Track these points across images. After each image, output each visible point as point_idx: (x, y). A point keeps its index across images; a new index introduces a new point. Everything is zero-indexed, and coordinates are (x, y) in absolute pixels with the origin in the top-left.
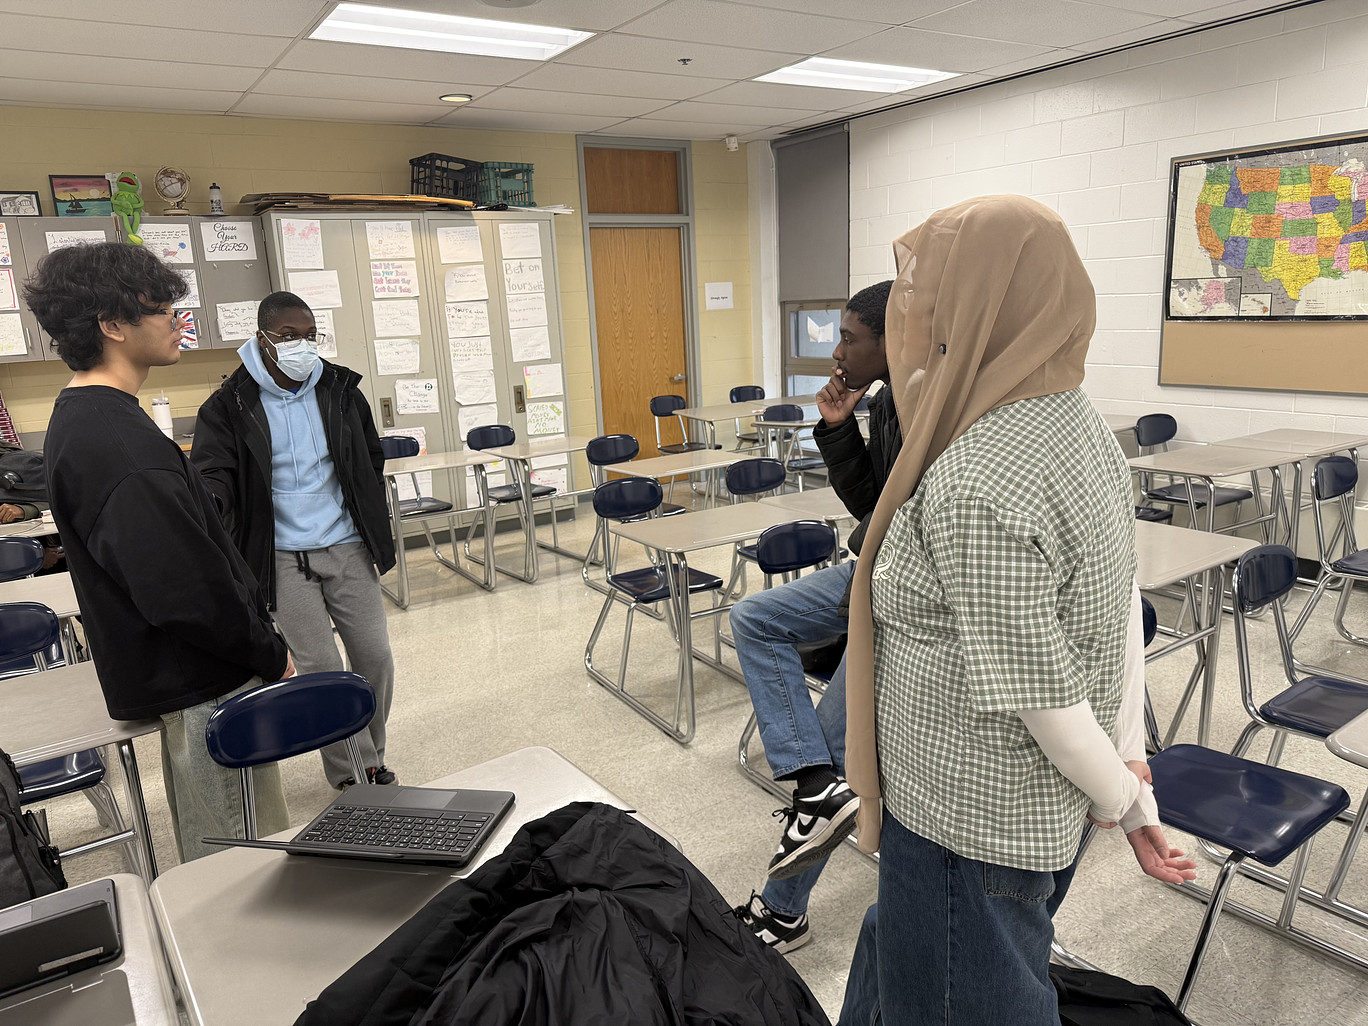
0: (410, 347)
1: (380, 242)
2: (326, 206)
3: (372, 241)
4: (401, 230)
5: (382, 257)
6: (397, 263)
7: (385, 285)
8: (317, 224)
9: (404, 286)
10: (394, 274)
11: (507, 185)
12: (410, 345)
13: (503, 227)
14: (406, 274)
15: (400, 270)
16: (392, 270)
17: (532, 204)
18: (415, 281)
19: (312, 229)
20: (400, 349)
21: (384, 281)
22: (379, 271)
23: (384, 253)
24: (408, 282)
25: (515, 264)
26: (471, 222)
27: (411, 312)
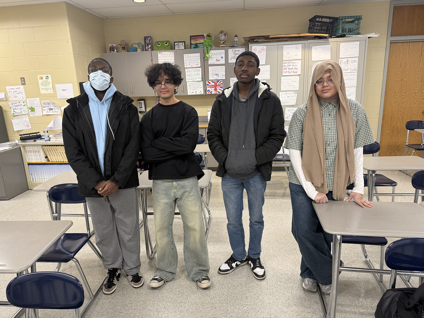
0: (293, 95)
1: (288, 53)
2: (269, 40)
3: (285, 53)
4: (297, 48)
5: (288, 59)
6: (293, 61)
7: (287, 70)
8: (265, 47)
9: (295, 71)
10: (292, 65)
11: (347, 26)
12: (293, 94)
13: (342, 44)
14: (296, 66)
15: (294, 64)
16: (291, 64)
17: (359, 34)
18: (299, 69)
19: (263, 49)
20: (289, 95)
21: (287, 69)
22: (286, 65)
23: (289, 58)
24: (297, 69)
25: (345, 60)
26: (328, 43)
27: (296, 81)
